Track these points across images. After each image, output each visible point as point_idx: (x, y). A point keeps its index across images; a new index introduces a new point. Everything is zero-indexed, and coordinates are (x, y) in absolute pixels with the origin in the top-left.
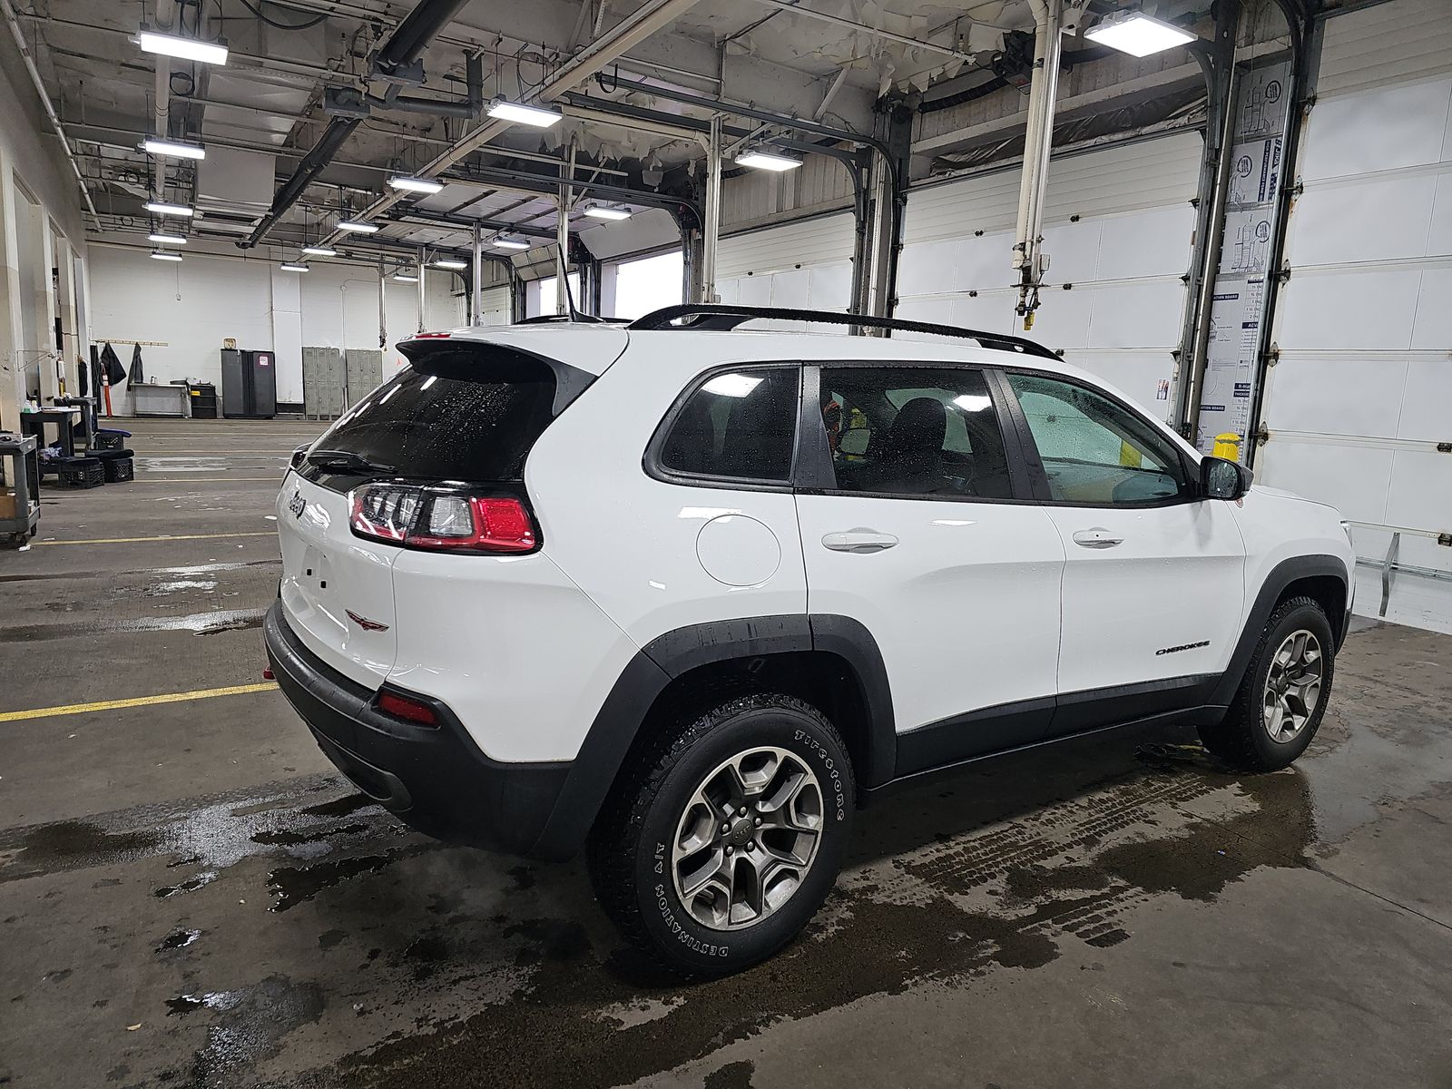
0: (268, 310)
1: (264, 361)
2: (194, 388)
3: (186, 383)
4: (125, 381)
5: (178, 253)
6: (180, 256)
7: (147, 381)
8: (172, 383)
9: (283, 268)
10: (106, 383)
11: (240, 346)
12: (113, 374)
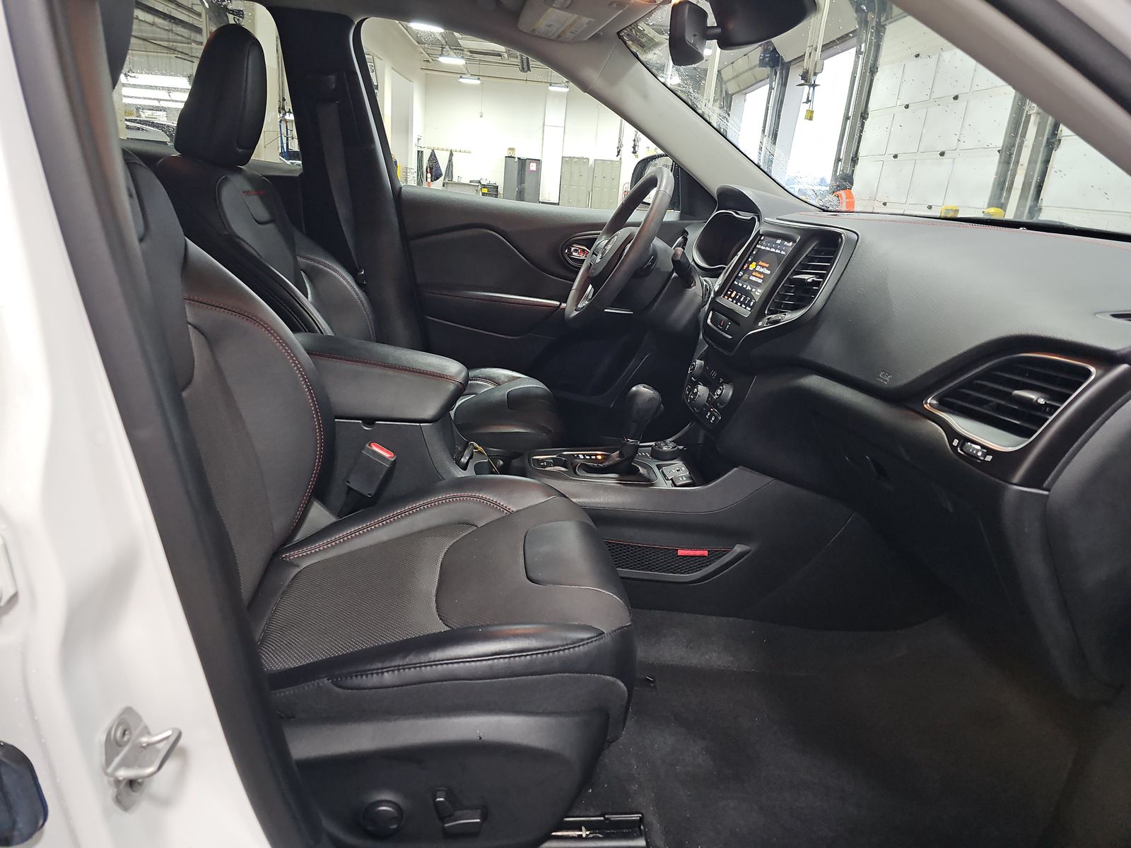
0: (541, 125)
1: (533, 167)
2: (484, 186)
3: (480, 182)
4: (441, 179)
5: (477, 77)
6: (479, 79)
7: (455, 179)
8: (471, 182)
9: (551, 88)
10: (429, 180)
11: (517, 155)
12: (434, 174)
